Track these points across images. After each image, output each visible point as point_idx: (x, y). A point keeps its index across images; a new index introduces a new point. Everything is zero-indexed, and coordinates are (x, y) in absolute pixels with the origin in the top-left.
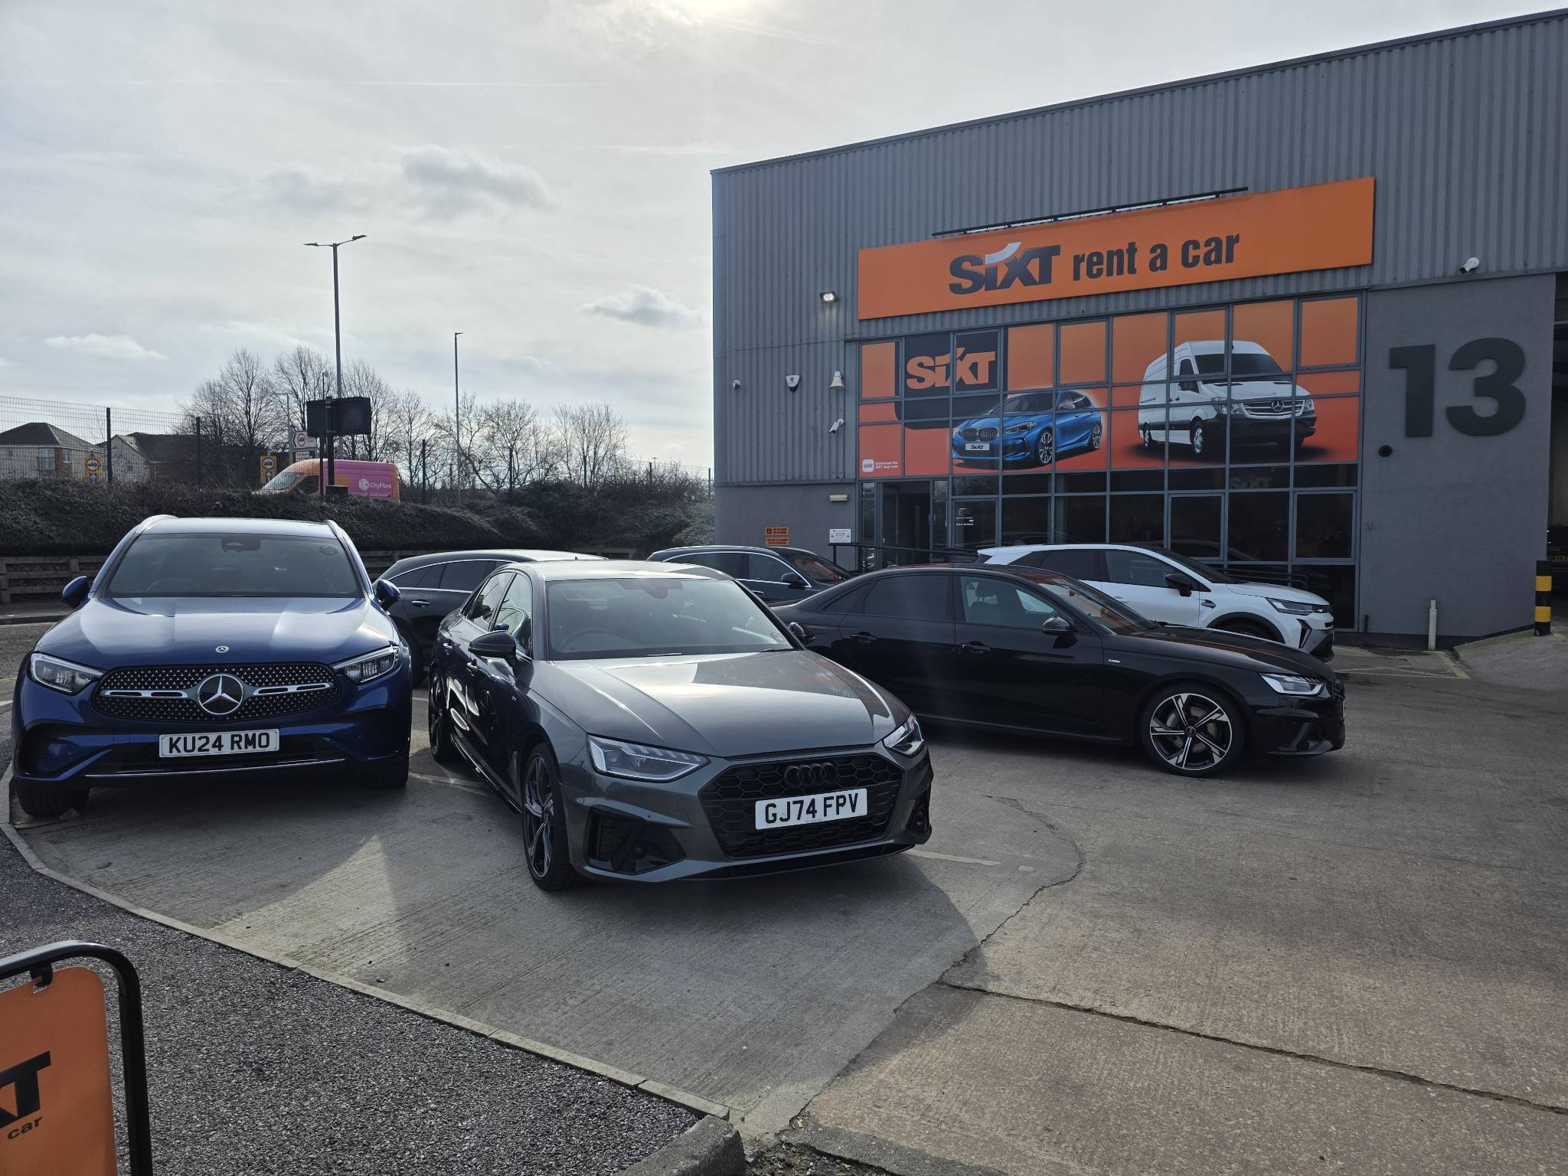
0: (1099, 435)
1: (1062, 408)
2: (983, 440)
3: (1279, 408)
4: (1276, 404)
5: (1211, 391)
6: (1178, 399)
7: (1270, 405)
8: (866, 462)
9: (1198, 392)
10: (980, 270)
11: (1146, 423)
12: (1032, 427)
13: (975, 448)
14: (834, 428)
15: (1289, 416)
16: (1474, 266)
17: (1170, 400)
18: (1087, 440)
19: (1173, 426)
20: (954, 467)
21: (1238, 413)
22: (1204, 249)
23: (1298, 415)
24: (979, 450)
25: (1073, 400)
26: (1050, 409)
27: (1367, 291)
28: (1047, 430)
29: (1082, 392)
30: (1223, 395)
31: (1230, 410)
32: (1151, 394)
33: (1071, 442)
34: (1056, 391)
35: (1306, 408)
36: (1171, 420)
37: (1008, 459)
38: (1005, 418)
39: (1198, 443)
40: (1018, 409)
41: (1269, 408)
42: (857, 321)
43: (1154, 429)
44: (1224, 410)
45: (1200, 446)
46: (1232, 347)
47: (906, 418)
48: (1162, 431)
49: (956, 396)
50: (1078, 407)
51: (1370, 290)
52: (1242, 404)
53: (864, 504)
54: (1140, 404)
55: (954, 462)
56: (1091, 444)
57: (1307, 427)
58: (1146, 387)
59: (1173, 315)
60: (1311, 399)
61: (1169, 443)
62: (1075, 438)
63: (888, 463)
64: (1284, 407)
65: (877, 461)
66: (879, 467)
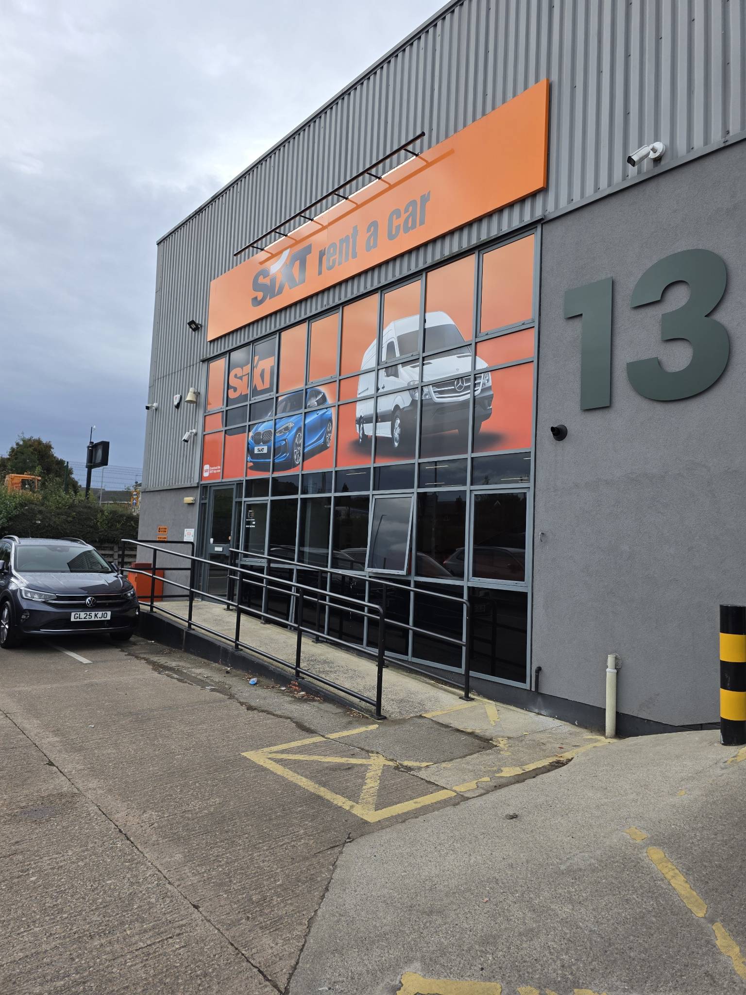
0: (330, 432)
1: (309, 407)
2: (265, 443)
3: (461, 387)
4: (458, 383)
5: (408, 375)
6: (383, 388)
7: (452, 384)
8: (206, 467)
9: (398, 377)
10: (267, 281)
11: (361, 416)
12: (292, 427)
13: (259, 451)
14: (185, 437)
15: (468, 396)
16: (657, 154)
17: (378, 389)
18: (323, 438)
19: (378, 418)
20: (248, 470)
21: (427, 397)
22: (404, 216)
23: (477, 393)
24: (261, 452)
25: (316, 398)
26: (302, 408)
27: (542, 222)
28: (299, 430)
29: (322, 389)
30: (417, 378)
31: (422, 394)
32: (365, 385)
33: (313, 441)
34: (306, 389)
35: (484, 384)
36: (378, 411)
37: (276, 461)
38: (277, 420)
39: (396, 435)
40: (284, 411)
41: (453, 387)
42: (209, 343)
43: (366, 423)
44: (417, 395)
45: (398, 438)
46: (425, 321)
47: (226, 426)
48: (371, 425)
49: (251, 402)
50: (318, 405)
51: (545, 221)
52: (431, 386)
53: (203, 506)
54: (358, 396)
55: (249, 466)
56: (325, 442)
57: (485, 409)
58: (361, 377)
59: (383, 295)
60: (489, 373)
61: (376, 437)
62: (316, 436)
63: (216, 468)
64: (465, 385)
65: (211, 466)
66: (211, 472)
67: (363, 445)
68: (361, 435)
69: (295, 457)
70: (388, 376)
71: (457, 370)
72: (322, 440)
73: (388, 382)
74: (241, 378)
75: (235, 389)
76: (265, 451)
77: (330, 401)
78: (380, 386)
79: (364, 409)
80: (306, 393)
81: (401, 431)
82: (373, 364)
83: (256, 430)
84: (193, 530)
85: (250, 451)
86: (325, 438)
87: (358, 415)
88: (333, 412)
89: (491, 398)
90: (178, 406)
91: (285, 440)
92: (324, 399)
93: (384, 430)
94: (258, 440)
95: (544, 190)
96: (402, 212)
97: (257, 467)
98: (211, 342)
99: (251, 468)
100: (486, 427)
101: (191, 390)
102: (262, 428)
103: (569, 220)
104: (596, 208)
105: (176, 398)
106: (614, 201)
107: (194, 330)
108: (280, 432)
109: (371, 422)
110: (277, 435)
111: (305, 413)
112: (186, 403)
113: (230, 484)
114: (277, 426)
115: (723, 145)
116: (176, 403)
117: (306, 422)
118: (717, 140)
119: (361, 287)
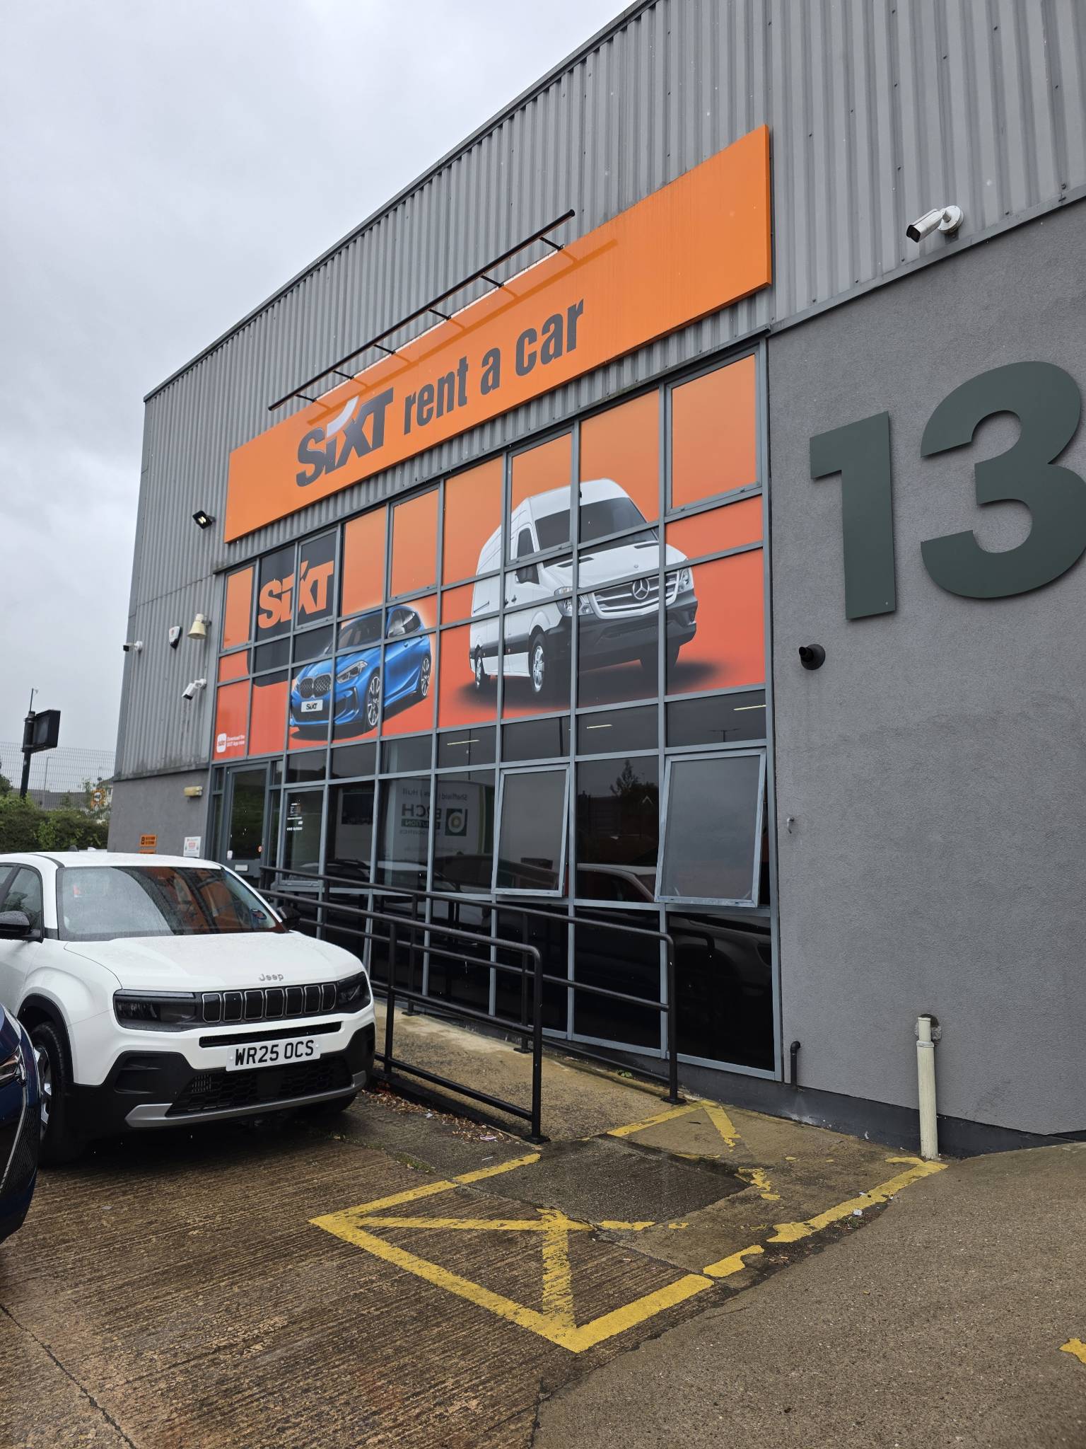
0: (428, 673)
1: (392, 635)
2: (319, 695)
3: (643, 593)
4: (638, 587)
5: (555, 578)
6: (514, 600)
7: (629, 589)
8: (222, 737)
9: (538, 583)
10: (321, 447)
11: (478, 646)
12: (363, 669)
13: (310, 708)
14: (188, 691)
15: (655, 607)
16: (952, 224)
17: (505, 603)
18: (416, 683)
19: (508, 647)
20: (292, 739)
21: (587, 611)
22: (541, 339)
23: (669, 601)
24: (313, 710)
25: (404, 620)
26: (380, 638)
27: (767, 336)
28: (376, 671)
29: (413, 607)
30: (569, 582)
31: (578, 607)
32: (485, 597)
33: (400, 689)
34: (387, 608)
35: (681, 587)
36: (507, 637)
37: (337, 723)
38: (338, 659)
39: (538, 673)
40: (350, 643)
41: (630, 594)
42: (227, 545)
43: (487, 656)
44: (570, 610)
45: (540, 678)
46: (580, 495)
47: (254, 671)
48: (496, 658)
49: (296, 633)
50: (408, 631)
51: (772, 333)
52: (593, 594)
53: (216, 799)
54: (473, 615)
55: (292, 733)
56: (419, 689)
57: (684, 625)
58: (478, 586)
59: (510, 458)
60: (690, 569)
61: (504, 678)
62: (403, 681)
63: (238, 738)
64: (650, 589)
65: (229, 735)
66: (229, 745)
67: (483, 690)
68: (479, 676)
69: (369, 715)
70: (521, 581)
71: (636, 567)
72: (414, 687)
73: (521, 592)
74: (279, 596)
75: (270, 614)
76: (319, 707)
77: (425, 624)
78: (509, 598)
79: (481, 635)
80: (387, 614)
81: (546, 667)
82: (496, 565)
83: (304, 675)
84: (199, 838)
85: (294, 709)
86: (420, 683)
87: (473, 645)
88: (431, 643)
89: (692, 609)
90: (175, 645)
91: (352, 689)
92: (416, 621)
93: (517, 666)
94: (306, 691)
95: (766, 289)
96: (539, 332)
97: (306, 733)
98: (230, 543)
99: (296, 736)
100: (687, 652)
101: (199, 617)
102: (313, 672)
103: (811, 330)
104: (854, 310)
105: (173, 631)
106: (884, 297)
107: (203, 526)
108: (345, 676)
109: (496, 654)
110: (339, 681)
111: (386, 645)
112: (189, 638)
113: (263, 761)
114: (339, 668)
115: (1057, 205)
116: (172, 640)
117: (386, 660)
118: (1049, 198)
119: (475, 447)
